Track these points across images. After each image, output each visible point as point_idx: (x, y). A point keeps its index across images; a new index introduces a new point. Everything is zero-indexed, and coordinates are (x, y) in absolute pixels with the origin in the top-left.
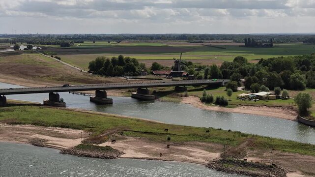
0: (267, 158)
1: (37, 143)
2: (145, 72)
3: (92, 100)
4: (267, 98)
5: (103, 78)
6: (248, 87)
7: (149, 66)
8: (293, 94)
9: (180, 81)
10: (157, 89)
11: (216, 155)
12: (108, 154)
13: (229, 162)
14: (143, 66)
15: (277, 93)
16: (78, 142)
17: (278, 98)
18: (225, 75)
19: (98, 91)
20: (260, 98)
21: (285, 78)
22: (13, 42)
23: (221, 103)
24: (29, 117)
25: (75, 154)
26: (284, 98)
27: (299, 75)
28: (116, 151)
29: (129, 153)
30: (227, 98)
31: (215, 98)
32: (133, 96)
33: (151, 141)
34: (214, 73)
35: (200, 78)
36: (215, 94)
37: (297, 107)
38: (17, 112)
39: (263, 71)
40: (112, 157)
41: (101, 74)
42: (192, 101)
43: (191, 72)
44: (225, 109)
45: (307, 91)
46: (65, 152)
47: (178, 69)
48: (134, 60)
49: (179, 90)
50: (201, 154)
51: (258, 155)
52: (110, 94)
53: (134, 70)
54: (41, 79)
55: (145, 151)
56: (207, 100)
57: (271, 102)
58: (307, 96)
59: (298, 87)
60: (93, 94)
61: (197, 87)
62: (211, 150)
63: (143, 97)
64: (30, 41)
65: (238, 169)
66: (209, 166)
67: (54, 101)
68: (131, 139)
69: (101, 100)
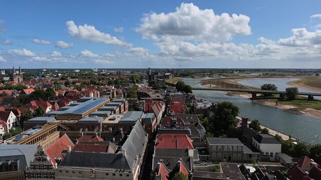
22: (315, 73)
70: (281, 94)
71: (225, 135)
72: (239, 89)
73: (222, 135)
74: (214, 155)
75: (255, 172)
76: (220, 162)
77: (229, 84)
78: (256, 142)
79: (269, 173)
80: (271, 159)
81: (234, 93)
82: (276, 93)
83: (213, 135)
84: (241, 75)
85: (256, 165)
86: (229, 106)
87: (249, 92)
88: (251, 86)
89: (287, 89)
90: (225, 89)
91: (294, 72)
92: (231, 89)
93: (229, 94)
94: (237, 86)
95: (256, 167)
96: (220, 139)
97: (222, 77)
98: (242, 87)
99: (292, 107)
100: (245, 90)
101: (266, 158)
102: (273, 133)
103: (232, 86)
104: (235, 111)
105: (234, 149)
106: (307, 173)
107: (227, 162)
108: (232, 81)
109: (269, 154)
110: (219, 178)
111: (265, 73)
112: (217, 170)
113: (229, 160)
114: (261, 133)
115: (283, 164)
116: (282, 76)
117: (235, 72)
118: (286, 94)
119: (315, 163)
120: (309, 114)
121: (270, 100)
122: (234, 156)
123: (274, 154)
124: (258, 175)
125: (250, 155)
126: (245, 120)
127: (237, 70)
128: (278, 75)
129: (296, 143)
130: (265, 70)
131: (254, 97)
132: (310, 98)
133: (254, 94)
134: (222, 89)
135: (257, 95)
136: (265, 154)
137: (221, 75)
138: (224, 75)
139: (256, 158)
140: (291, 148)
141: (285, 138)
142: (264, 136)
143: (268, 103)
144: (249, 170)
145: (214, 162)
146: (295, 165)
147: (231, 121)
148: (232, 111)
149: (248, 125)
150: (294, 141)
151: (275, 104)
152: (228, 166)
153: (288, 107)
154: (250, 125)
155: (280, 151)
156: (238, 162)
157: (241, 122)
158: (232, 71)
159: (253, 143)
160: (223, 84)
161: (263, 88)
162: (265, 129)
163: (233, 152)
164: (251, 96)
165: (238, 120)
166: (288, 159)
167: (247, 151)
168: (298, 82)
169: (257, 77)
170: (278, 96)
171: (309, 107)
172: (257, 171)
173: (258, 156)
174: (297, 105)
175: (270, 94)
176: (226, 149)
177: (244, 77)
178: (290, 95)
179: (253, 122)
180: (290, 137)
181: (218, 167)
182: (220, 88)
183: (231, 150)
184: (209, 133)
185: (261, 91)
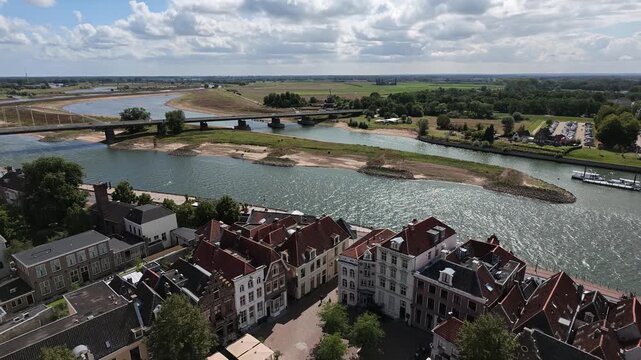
0: (400, 165)
1: (234, 157)
2: (306, 104)
3: (269, 125)
4: (397, 123)
5: (275, 109)
6: (381, 115)
7: (308, 99)
8: (415, 120)
9: (331, 111)
10: (316, 117)
11: (364, 164)
12: (288, 164)
13: (373, 168)
14: (304, 100)
15: (404, 119)
16: (265, 155)
17: (404, 122)
18: (365, 106)
19: (273, 118)
20: (392, 122)
21: (409, 108)
22: (203, 83)
23: (363, 126)
24: (226, 137)
25: (263, 164)
26: (408, 123)
27: (418, 106)
28: (293, 161)
29: (302, 163)
30: (367, 123)
31: (359, 123)
32: (299, 123)
33: (317, 154)
34: (356, 104)
35: (346, 108)
36: (358, 120)
37: (418, 129)
38: (217, 134)
39: (393, 103)
40: (290, 166)
41: (273, 106)
42: (341, 125)
43: (339, 105)
44: (367, 131)
45: (424, 118)
46: (256, 162)
47: (330, 102)
48: (297, 95)
49: (332, 118)
50: (352, 163)
51: (393, 163)
52: (282, 121)
53: (297, 102)
54: (229, 110)
55: (313, 161)
56: (353, 125)
57: (398, 126)
58: (427, 121)
59: (418, 115)
60: (270, 121)
61: (345, 116)
62: (359, 160)
63: (306, 122)
64: (217, 81)
65: (380, 173)
66: (359, 171)
67: (242, 126)
68: (302, 153)
69: (276, 125)
70: (159, 125)
71: (61, 233)
72: (73, 125)
73: (54, 235)
74: (43, 285)
75: (142, 279)
76: (64, 293)
77: (42, 115)
78: (134, 224)
79: (166, 270)
80: (165, 244)
81: (61, 136)
82: (150, 125)
83: (29, 242)
84: (69, 90)
85: (142, 265)
86: (57, 166)
87: (98, 129)
88: (99, 116)
89: (167, 115)
90: (35, 128)
91: (172, 83)
92: (49, 127)
93: (48, 139)
94: (65, 118)
95: (141, 270)
96: (52, 244)
97: (20, 99)
98: (78, 119)
99: (181, 146)
100: (86, 125)
101: (156, 247)
102: (158, 198)
103: (52, 118)
104: (73, 174)
105: (91, 254)
106: (218, 243)
107: (81, 286)
108: (51, 108)
109: (160, 238)
110: (69, 326)
111: (123, 85)
112: (61, 312)
113: (86, 278)
114: (139, 205)
115: (184, 246)
116: (155, 90)
117: (53, 86)
118: (167, 124)
119: (225, 226)
120: (206, 153)
121: (142, 138)
122: (94, 269)
123: (168, 234)
124: (147, 282)
125: (128, 253)
126: (101, 189)
127: (56, 81)
128: (148, 89)
129: (196, 204)
130: (120, 80)
131: (110, 138)
132: (204, 126)
133: (108, 130)
134: (27, 128)
135: (116, 132)
136: (153, 240)
137: (14, 93)
138: (24, 94)
139: (139, 253)
140: (191, 214)
141: (179, 201)
142: (144, 208)
143: (141, 145)
144: (130, 280)
145: (47, 300)
146: (201, 238)
147: (68, 198)
148: (67, 176)
149: (110, 197)
150: (193, 202)
151: (152, 145)
152: (85, 293)
153: (175, 146)
154: (113, 195)
155: (176, 226)
156: (105, 275)
157: (93, 194)
158: (44, 83)
159: (129, 230)
160: (26, 116)
161: (125, 117)
162: (144, 194)
163: (89, 261)
164: (102, 136)
165: (87, 193)
166: (190, 234)
167: (119, 247)
168: (182, 101)
169: (107, 95)
170: (154, 129)
171: (204, 142)
172: (146, 274)
173: (142, 248)
174: (188, 140)
175: (140, 127)
176: (71, 261)
177: (78, 97)
178: (173, 126)
179: (119, 187)
180: (186, 197)
181: (62, 307)
182: (22, 128)
183: (84, 258)
184: (15, 242)
185: (122, 123)
